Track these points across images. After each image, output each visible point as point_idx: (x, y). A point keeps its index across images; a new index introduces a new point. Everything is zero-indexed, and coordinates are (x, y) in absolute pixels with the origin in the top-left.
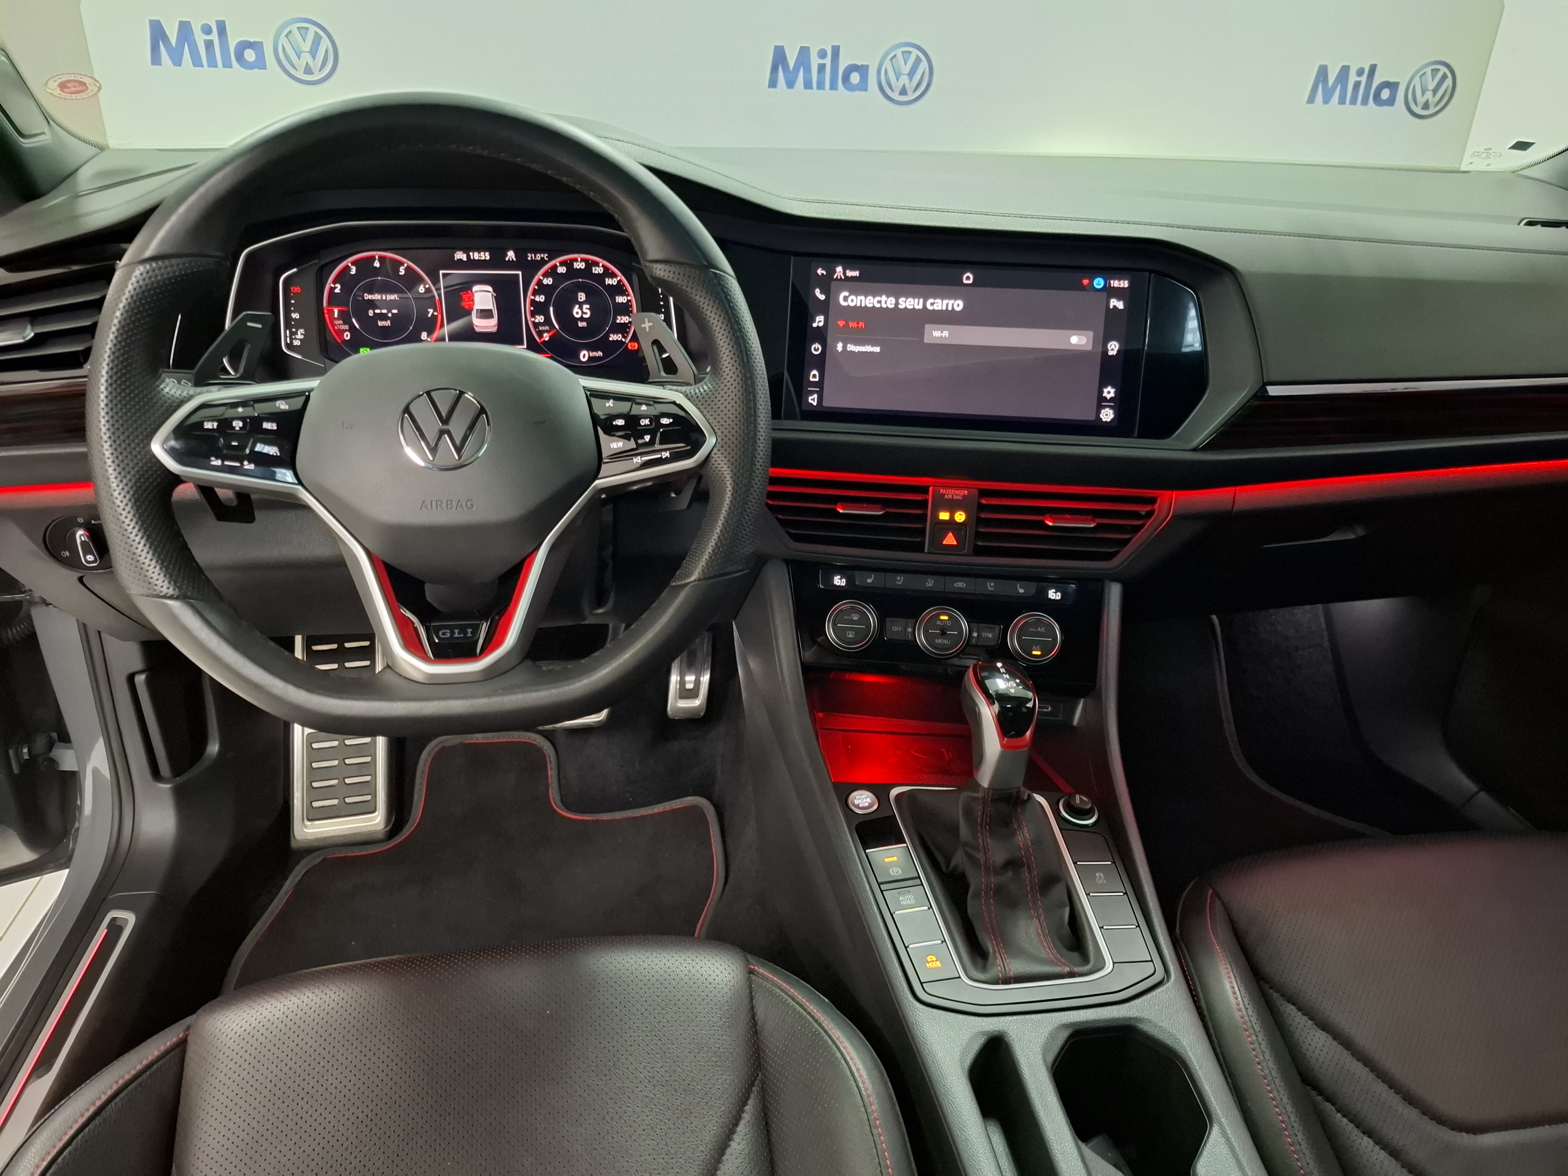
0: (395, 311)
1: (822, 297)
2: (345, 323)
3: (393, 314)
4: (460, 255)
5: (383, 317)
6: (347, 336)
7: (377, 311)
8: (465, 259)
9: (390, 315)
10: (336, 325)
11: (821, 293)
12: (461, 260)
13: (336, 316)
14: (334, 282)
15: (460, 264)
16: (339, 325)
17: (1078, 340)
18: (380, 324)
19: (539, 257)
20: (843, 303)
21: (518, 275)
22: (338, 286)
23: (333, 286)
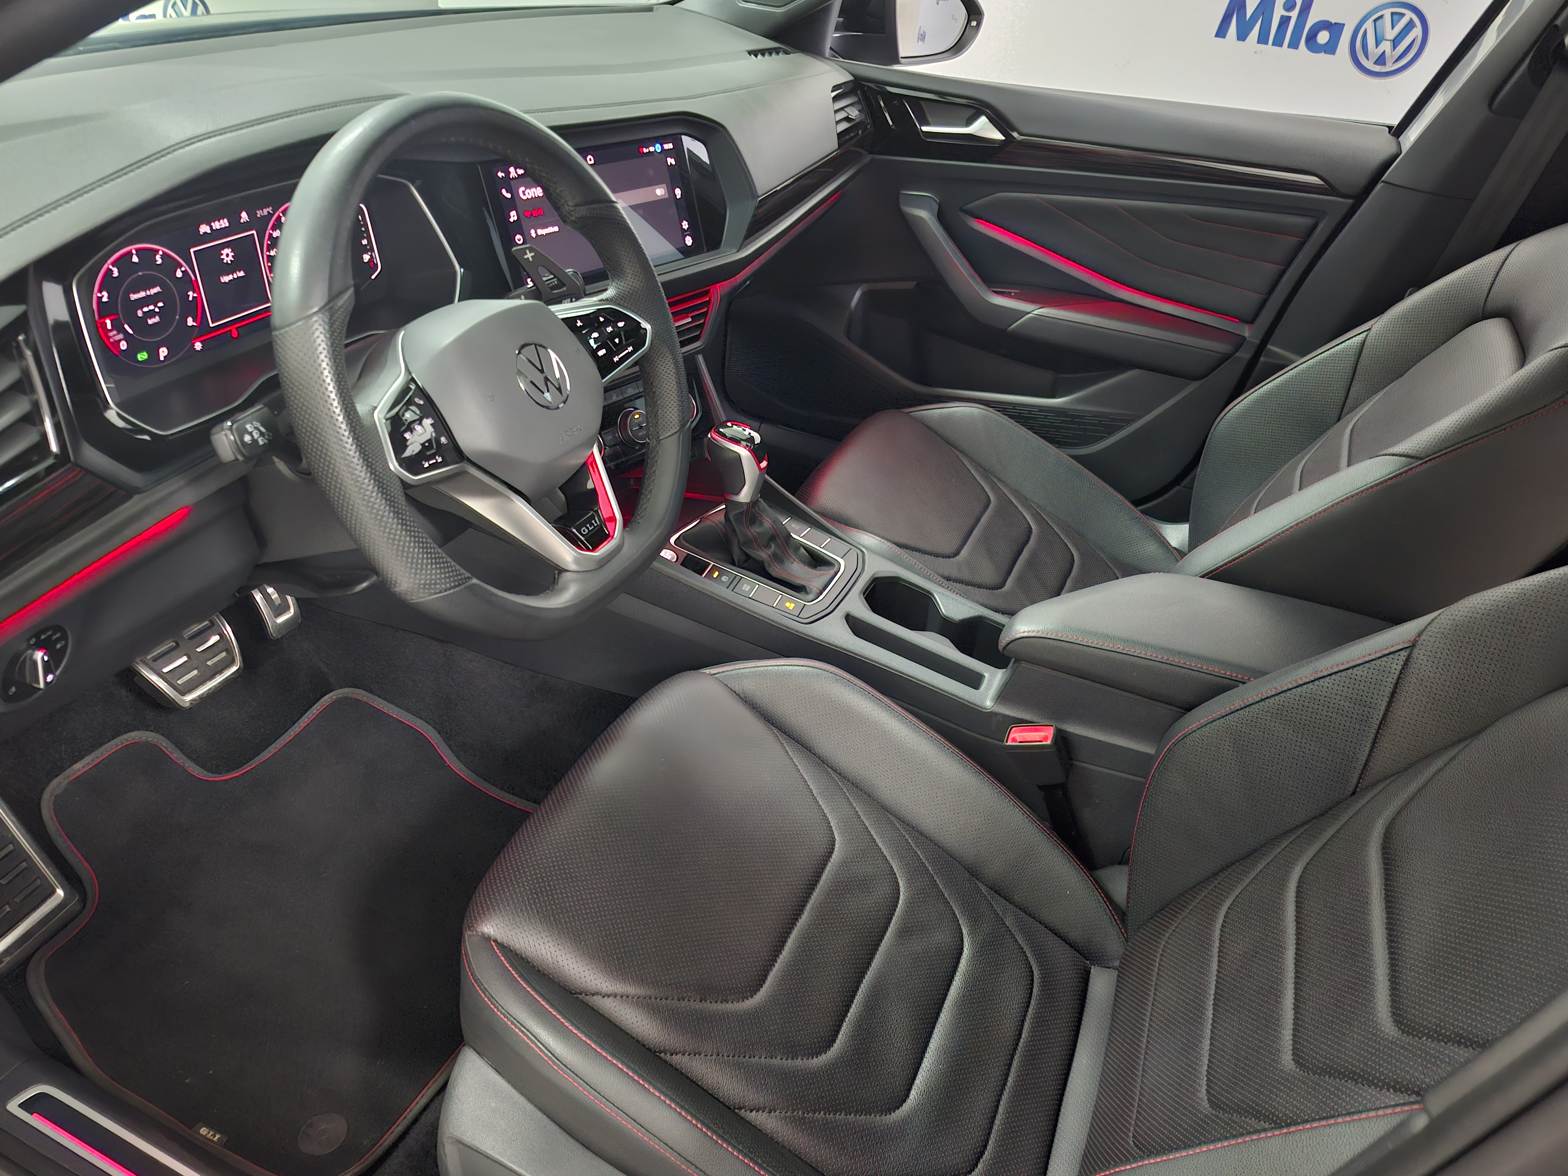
0: (160, 304)
1: (509, 196)
2: (119, 333)
3: (159, 308)
4: (204, 229)
5: (152, 314)
6: (123, 345)
7: (146, 309)
8: (209, 231)
9: (157, 310)
10: (111, 337)
11: (507, 192)
12: (205, 233)
13: (109, 327)
14: (100, 291)
15: (206, 238)
16: (114, 335)
17: (660, 192)
18: (150, 322)
19: (265, 212)
20: (524, 198)
21: (253, 234)
22: (105, 294)
23: (99, 295)
